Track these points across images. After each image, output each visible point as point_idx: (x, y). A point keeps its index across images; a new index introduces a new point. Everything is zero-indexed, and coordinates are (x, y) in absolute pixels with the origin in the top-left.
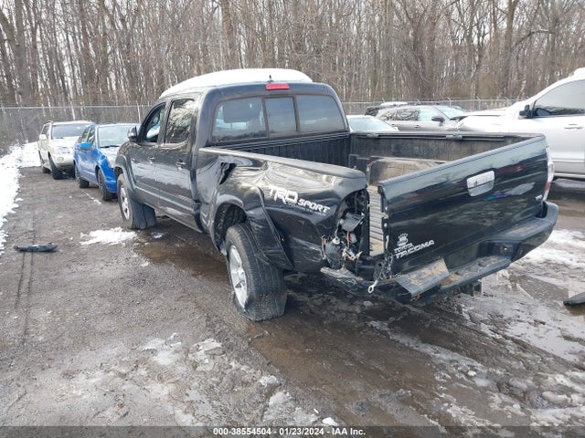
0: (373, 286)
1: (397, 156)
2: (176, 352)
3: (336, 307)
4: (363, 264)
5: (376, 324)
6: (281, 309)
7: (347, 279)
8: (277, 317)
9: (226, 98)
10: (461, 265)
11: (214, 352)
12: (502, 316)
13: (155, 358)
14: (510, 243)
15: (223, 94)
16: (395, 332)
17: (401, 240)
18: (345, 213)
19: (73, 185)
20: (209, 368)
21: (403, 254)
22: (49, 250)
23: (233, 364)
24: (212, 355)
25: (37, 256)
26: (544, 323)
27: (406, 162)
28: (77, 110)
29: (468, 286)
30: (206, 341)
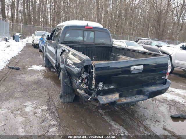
0: (90, 98)
1: (125, 56)
2: (33, 108)
3: (91, 103)
4: (89, 90)
5: (100, 111)
6: (72, 100)
7: (83, 94)
8: (70, 102)
9: (71, 29)
10: (129, 96)
11: (44, 110)
12: (145, 117)
13: (25, 109)
14: (148, 92)
15: (69, 27)
16: (105, 115)
17: (100, 84)
18: (84, 71)
19: (37, 50)
20: (39, 115)
21: (101, 89)
22: (18, 69)
23: (47, 115)
24: (42, 111)
25: (13, 70)
26: (159, 122)
27: (126, 58)
28: (46, 28)
29: (129, 104)
30: (44, 106)
